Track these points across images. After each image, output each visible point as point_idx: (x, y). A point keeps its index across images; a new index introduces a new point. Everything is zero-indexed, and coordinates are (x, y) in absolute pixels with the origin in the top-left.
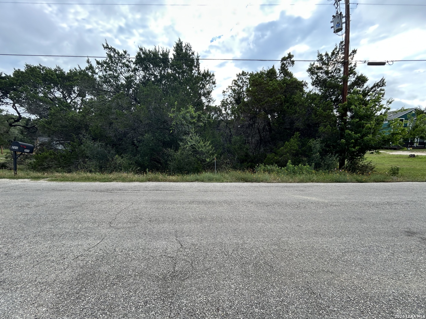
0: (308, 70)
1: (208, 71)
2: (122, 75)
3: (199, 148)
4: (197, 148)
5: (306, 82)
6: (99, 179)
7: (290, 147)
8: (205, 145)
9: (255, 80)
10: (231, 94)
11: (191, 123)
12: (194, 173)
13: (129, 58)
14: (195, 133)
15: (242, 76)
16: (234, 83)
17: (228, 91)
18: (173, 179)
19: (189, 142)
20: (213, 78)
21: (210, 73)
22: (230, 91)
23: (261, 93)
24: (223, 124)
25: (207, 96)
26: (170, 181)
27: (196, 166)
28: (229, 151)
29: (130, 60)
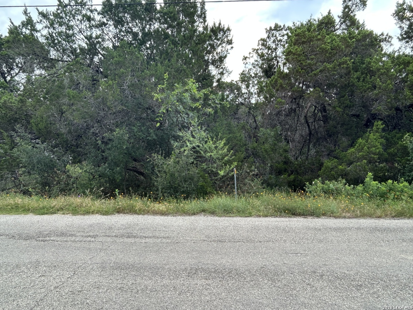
0: (394, 14)
1: (220, 24)
2: (82, 34)
3: (206, 151)
4: (202, 152)
5: (389, 35)
6: (34, 209)
7: (368, 148)
8: (216, 147)
9: (301, 33)
10: (256, 61)
11: (192, 109)
12: (198, 198)
13: (92, 6)
14: (198, 126)
15: (274, 32)
16: (260, 43)
17: (252, 57)
18: (161, 209)
19: (188, 141)
20: (228, 34)
21: (223, 26)
22: (255, 57)
23: (311, 56)
24: (243, 109)
25: (218, 65)
26: (155, 213)
27: (200, 184)
28: (255, 155)
29: (93, 8)
